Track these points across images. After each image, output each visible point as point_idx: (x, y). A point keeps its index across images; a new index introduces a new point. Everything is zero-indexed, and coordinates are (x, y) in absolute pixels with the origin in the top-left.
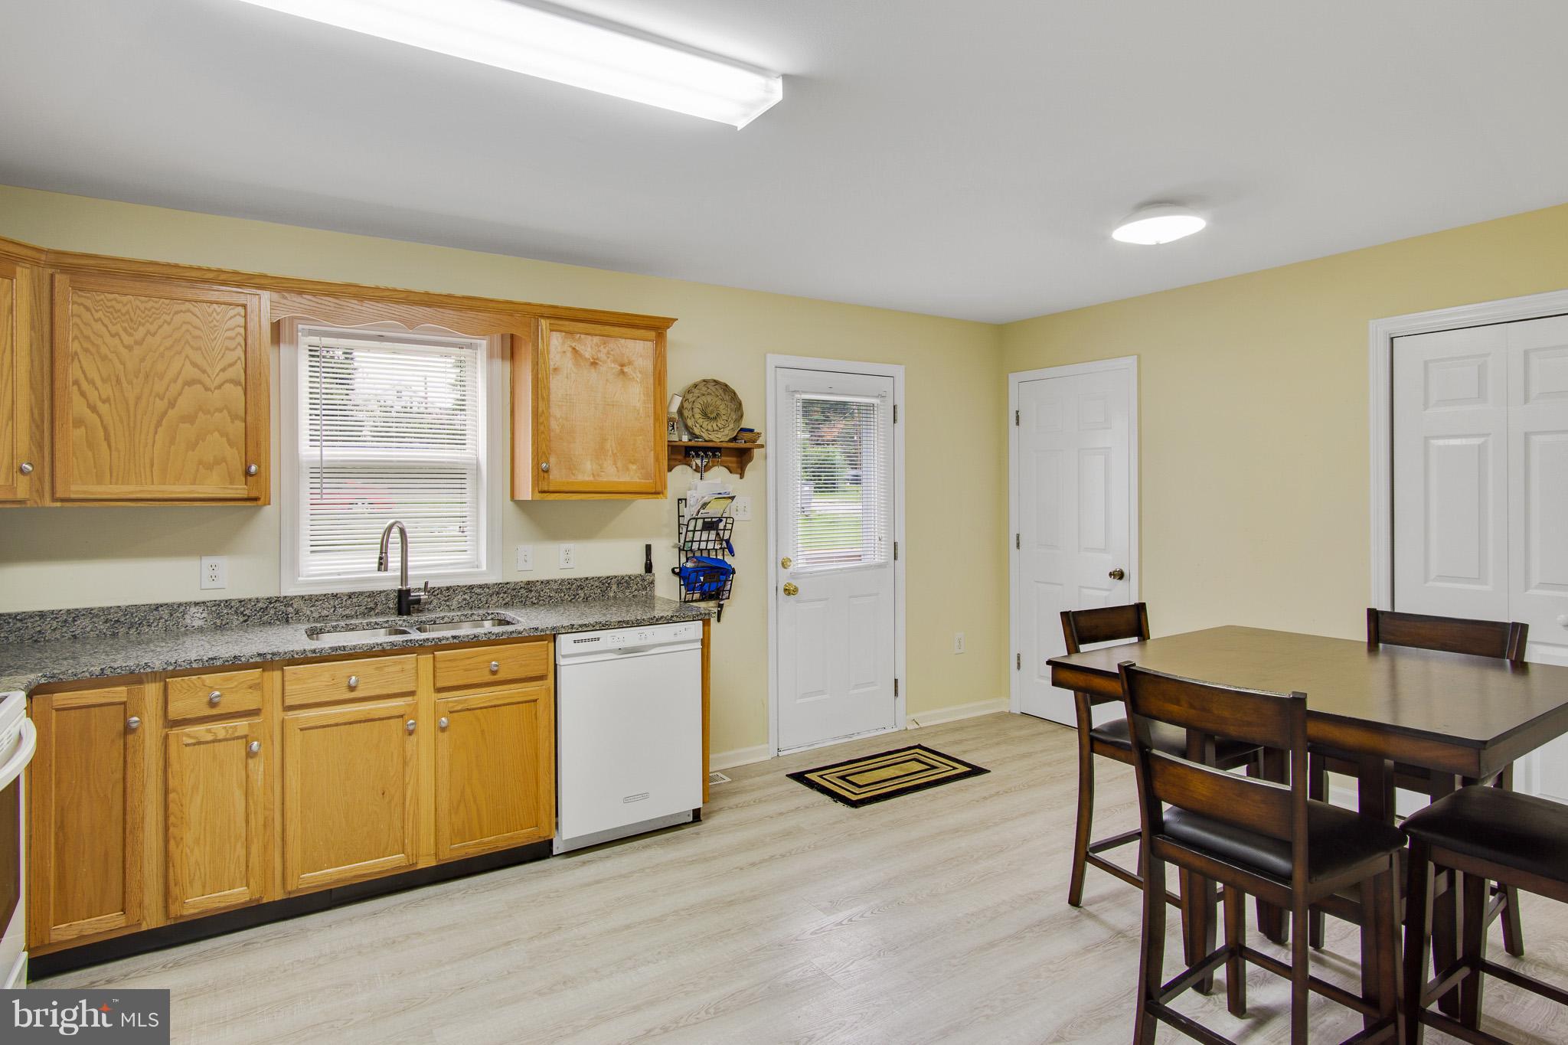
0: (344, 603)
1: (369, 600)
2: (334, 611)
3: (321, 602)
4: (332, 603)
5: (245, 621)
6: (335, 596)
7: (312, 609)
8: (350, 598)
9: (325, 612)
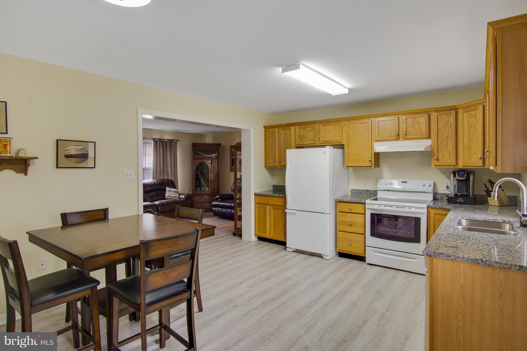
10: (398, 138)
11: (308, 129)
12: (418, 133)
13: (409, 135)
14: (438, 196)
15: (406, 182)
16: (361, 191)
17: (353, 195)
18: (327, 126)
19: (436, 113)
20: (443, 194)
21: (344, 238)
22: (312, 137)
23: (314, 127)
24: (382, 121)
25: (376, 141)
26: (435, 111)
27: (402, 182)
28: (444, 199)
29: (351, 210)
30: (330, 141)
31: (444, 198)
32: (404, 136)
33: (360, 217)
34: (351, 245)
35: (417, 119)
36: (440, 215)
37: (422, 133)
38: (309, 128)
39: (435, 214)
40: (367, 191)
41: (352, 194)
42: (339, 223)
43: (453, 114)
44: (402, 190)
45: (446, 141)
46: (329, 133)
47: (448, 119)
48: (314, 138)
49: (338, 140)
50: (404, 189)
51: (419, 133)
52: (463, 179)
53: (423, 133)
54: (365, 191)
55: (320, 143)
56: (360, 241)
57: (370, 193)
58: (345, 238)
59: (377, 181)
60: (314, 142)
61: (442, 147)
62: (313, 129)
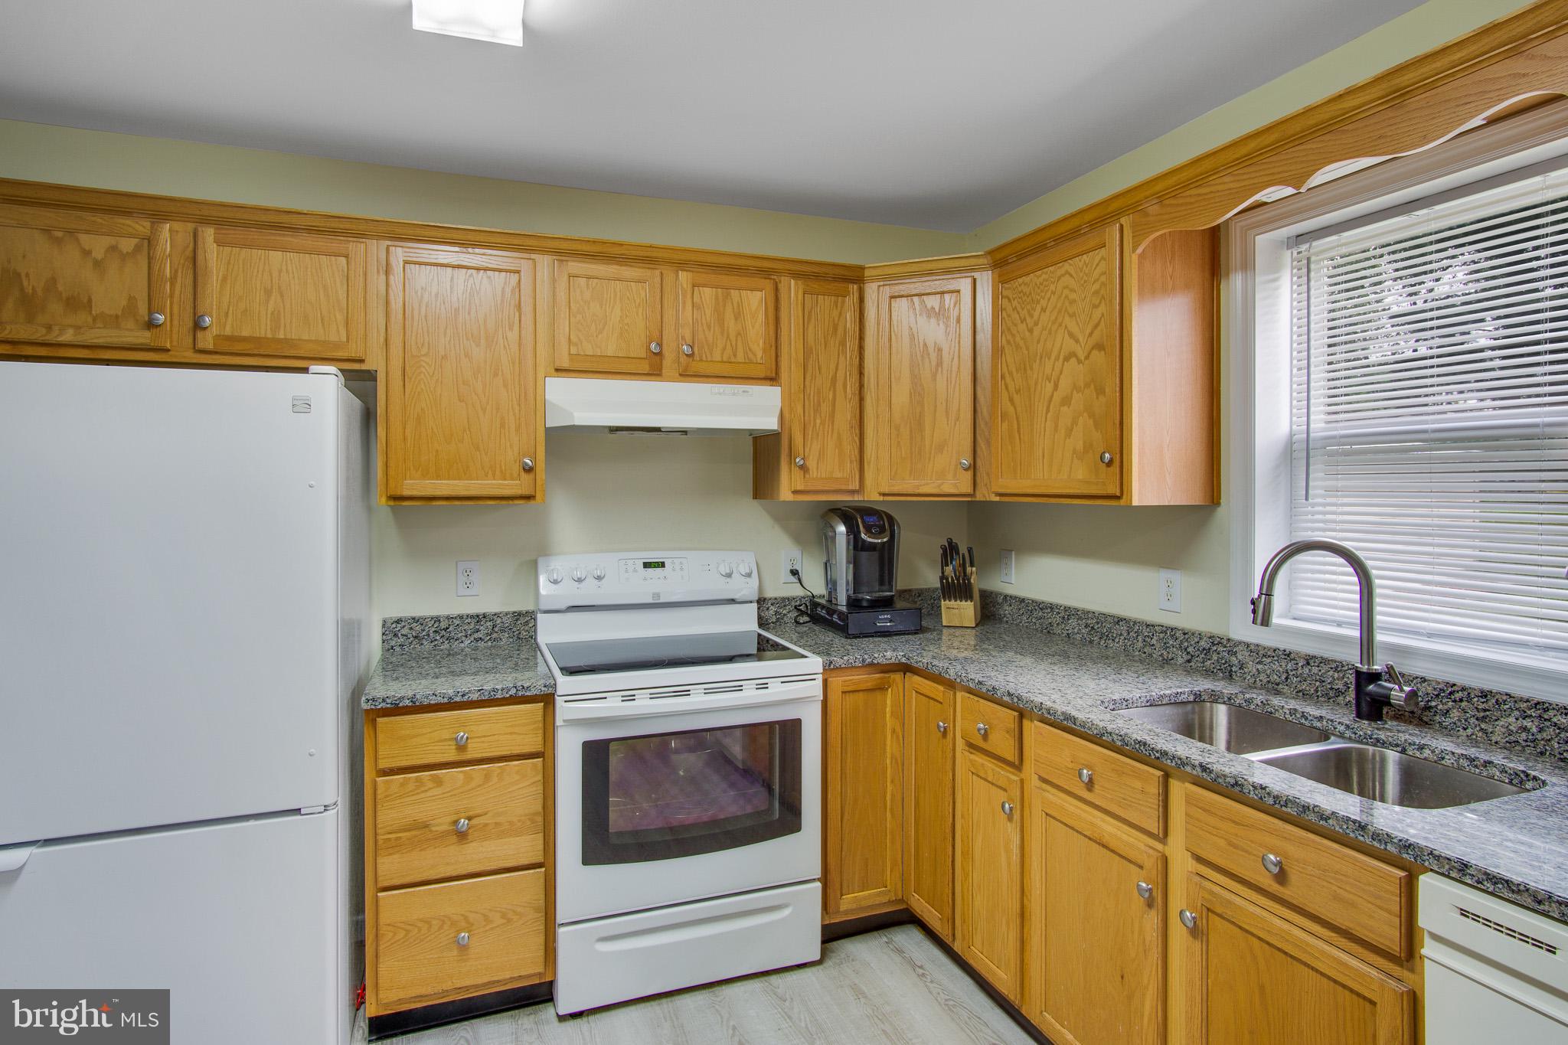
0: (1300, 671)
1: (1336, 675)
2: (1287, 678)
3: (1269, 660)
4: (1284, 665)
5: (1189, 661)
6: (1288, 655)
7: (1260, 667)
8: (1308, 664)
9: (1275, 677)
10: (653, 367)
11: (98, 245)
12: (735, 356)
13: (701, 360)
14: (768, 609)
15: (663, 565)
16: (443, 625)
17: (398, 649)
18: (259, 247)
19: (800, 282)
20: (783, 599)
21: (421, 920)
22: (132, 299)
23: (150, 241)
24: (589, 278)
25: (557, 370)
26: (796, 275)
27: (647, 565)
28: (785, 619)
29: (461, 748)
30: (279, 341)
31: (785, 615)
32: (683, 359)
33: (517, 777)
34: (463, 948)
35: (734, 293)
36: (861, 694)
37: (750, 356)
38: (107, 241)
39: (845, 692)
40: (479, 618)
41: (393, 643)
42: (389, 839)
43: (851, 295)
44: (651, 601)
45: (831, 397)
46: (268, 293)
47: (835, 313)
48: (150, 312)
49: (337, 346)
50: (658, 595)
51: (740, 357)
52: (880, 541)
53: (755, 355)
54: (469, 620)
55: (200, 345)
56: (519, 910)
57: (494, 626)
58: (428, 922)
59: (533, 567)
60: (147, 334)
61: (818, 421)
62: (138, 249)
